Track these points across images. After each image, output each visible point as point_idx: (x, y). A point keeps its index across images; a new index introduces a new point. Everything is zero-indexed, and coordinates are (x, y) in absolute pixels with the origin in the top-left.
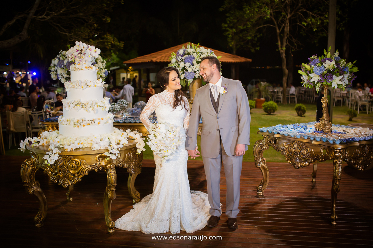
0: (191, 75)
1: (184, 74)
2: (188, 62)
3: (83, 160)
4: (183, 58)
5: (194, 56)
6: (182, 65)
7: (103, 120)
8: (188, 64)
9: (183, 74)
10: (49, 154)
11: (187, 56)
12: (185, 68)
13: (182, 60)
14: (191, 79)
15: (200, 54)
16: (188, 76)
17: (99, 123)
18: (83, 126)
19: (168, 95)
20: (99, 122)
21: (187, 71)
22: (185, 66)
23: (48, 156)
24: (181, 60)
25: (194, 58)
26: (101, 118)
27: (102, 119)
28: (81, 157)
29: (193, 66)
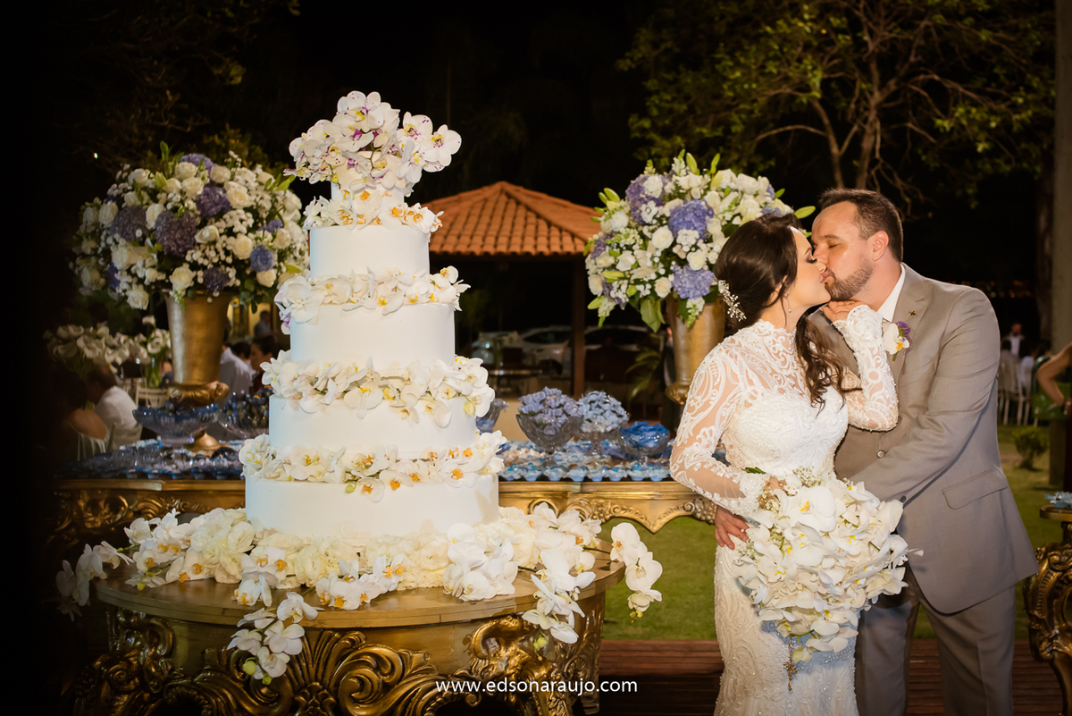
0: (699, 283)
1: (671, 277)
2: (688, 228)
3: (416, 650)
4: (666, 210)
5: (711, 205)
6: (662, 238)
7: (471, 460)
8: (688, 237)
9: (666, 275)
10: (259, 624)
11: (677, 202)
12: (675, 250)
13: (661, 220)
14: (698, 296)
15: (733, 195)
16: (688, 286)
17: (457, 474)
18: (389, 488)
19: (778, 340)
20: (454, 467)
21: (683, 263)
22: (674, 244)
23: (254, 635)
24: (654, 217)
25: (709, 212)
26: (462, 449)
27: (467, 454)
28: (401, 637)
29: (710, 245)
